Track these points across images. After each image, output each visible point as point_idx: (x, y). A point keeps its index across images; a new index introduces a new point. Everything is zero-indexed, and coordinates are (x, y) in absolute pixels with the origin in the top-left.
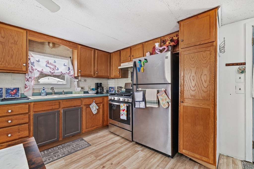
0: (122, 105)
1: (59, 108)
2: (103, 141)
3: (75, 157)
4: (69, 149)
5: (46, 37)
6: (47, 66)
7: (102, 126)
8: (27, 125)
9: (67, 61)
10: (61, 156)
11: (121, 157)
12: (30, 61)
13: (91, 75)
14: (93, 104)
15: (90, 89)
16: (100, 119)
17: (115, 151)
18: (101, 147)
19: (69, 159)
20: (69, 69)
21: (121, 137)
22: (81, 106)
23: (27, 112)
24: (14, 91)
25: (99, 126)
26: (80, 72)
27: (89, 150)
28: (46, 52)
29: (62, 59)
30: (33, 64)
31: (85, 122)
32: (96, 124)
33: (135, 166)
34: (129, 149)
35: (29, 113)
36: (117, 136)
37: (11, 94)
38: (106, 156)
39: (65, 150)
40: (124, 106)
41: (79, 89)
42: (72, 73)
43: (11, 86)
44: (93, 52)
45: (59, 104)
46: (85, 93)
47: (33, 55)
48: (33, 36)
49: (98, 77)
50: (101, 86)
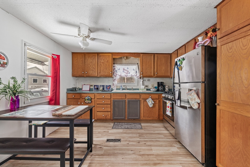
1: (125, 98)
2: (152, 130)
3: (128, 131)
4: (129, 126)
5: (121, 54)
6: (123, 72)
7: (157, 119)
8: (110, 105)
9: (135, 66)
10: (123, 128)
11: (155, 144)
12: (115, 70)
13: (151, 76)
14: (149, 99)
15: (153, 87)
16: (156, 113)
17: (155, 138)
18: (148, 132)
19: (125, 131)
20: (136, 72)
21: (170, 132)
22: (140, 99)
23: (110, 98)
24: (109, 87)
25: (155, 118)
26: (142, 74)
27: (139, 131)
28: (123, 63)
29: (132, 66)
30: (116, 71)
31: (143, 112)
32: (152, 115)
33: (160, 153)
34: (167, 142)
35: (111, 99)
36: (167, 130)
37: (107, 88)
38: (145, 138)
39: (127, 126)
40: (169, 103)
41: (143, 87)
42: (138, 75)
43: (108, 84)
44: (152, 56)
45: (125, 96)
46: (147, 90)
47: (116, 66)
48: (115, 55)
49: (157, 77)
50: (162, 85)
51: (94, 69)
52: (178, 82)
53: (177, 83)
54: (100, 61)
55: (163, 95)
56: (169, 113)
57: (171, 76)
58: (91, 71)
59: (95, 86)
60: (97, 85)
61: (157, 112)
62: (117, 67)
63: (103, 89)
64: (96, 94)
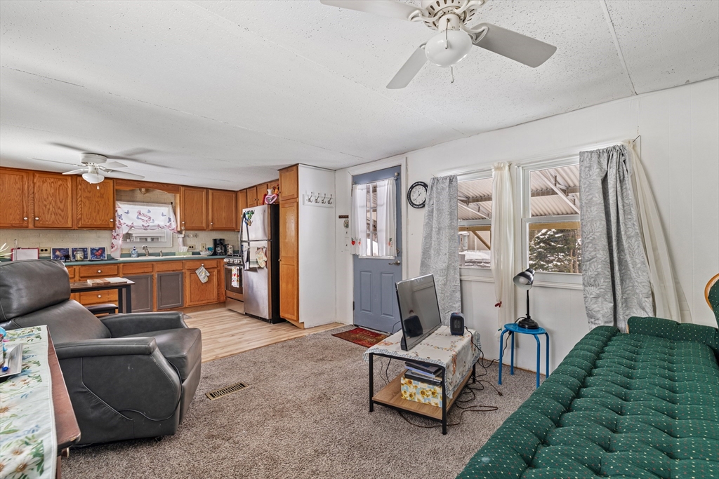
0: (233, 268)
1: (152, 272)
5: (136, 183)
6: (138, 218)
9: (167, 209)
12: (118, 213)
13: (201, 228)
14: (201, 269)
15: (205, 248)
20: (170, 219)
22: (183, 271)
24: (100, 252)
25: (212, 301)
26: (183, 225)
28: (137, 200)
29: (159, 206)
30: (120, 217)
31: (189, 293)
32: (207, 297)
37: (96, 255)
40: (235, 270)
41: (186, 248)
42: (174, 226)
43: (97, 246)
44: (204, 193)
45: (153, 267)
46: (193, 254)
47: (120, 205)
48: (121, 184)
49: (213, 230)
50: (222, 244)
51: (62, 211)
52: (247, 240)
53: (245, 241)
54: (79, 195)
55: (226, 260)
56: (235, 284)
57: (236, 229)
58: (53, 216)
59: (55, 250)
60: (62, 249)
61: (215, 290)
62: (122, 208)
63: (85, 257)
64: (77, 268)
